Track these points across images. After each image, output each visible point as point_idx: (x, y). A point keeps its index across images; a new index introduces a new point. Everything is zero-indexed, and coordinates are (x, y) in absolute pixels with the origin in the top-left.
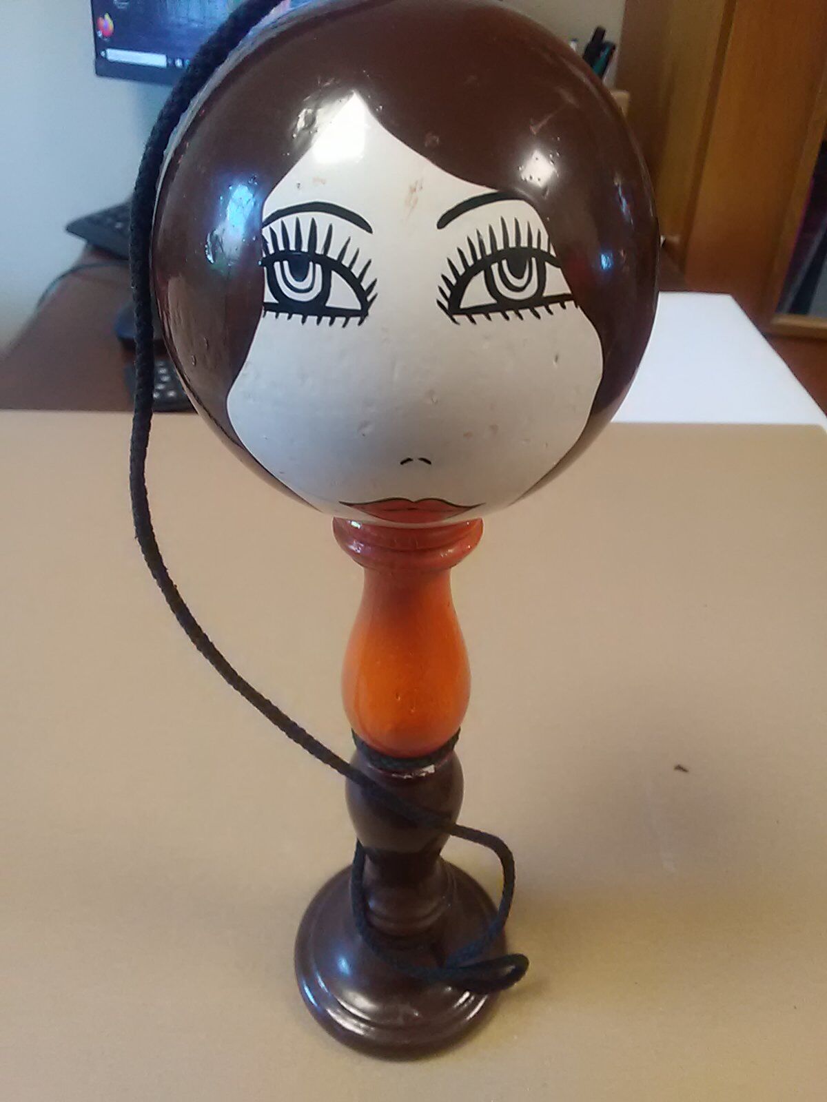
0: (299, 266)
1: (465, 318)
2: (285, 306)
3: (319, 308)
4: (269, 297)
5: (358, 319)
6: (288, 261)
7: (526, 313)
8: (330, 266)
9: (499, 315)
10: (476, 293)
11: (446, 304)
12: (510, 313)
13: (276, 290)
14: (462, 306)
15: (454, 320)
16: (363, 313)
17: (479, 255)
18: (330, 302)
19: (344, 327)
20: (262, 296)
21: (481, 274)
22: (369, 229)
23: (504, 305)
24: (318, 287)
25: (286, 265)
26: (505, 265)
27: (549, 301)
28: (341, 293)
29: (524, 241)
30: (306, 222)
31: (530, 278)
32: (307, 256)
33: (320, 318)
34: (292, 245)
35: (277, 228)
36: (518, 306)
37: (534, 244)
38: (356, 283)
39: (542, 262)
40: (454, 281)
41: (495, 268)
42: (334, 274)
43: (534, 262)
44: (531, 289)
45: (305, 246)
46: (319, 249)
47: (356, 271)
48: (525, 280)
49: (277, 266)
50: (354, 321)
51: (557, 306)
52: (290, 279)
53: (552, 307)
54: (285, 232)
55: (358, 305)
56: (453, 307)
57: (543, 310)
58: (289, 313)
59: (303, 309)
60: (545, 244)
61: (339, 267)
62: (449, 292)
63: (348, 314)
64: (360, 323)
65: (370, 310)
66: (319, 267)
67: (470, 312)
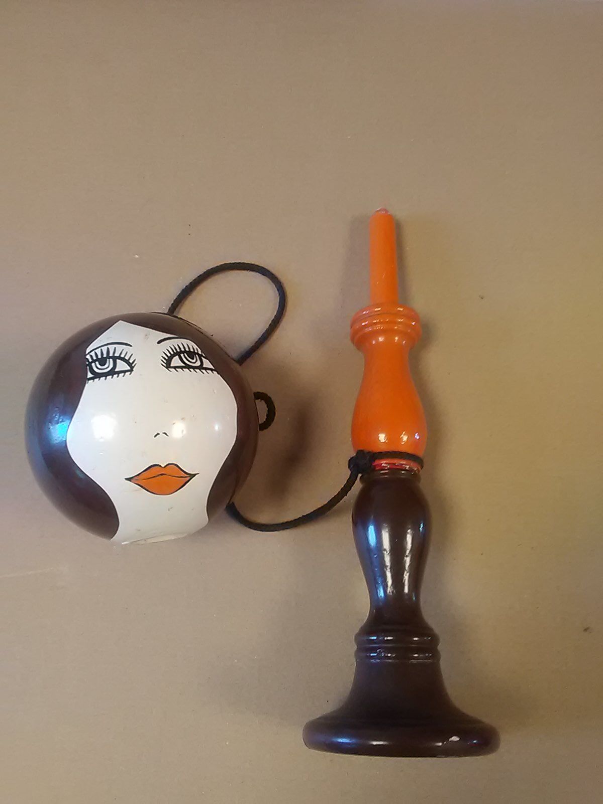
0: (102, 361)
1: (174, 370)
2: (97, 376)
3: (112, 372)
4: (90, 375)
5: (129, 373)
6: (98, 361)
7: (198, 371)
8: (115, 359)
9: (187, 370)
10: (176, 361)
11: (165, 365)
12: (192, 370)
13: (93, 372)
14: (172, 365)
15: (169, 370)
16: (131, 370)
17: (175, 351)
18: (116, 370)
19: (124, 376)
20: (87, 376)
21: (177, 357)
22: (131, 346)
23: (189, 367)
24: (111, 366)
25: (97, 363)
26: (186, 355)
27: (206, 369)
28: (121, 366)
29: (192, 350)
30: (105, 349)
31: (197, 361)
32: (106, 358)
33: (113, 376)
34: (100, 357)
35: (93, 354)
36: (194, 368)
37: (196, 351)
38: (127, 362)
39: (200, 356)
40: (167, 358)
41: (182, 355)
42: (118, 360)
43: (197, 355)
44: (198, 364)
45: (105, 356)
46: (111, 355)
47: (127, 358)
48: (194, 361)
49: (93, 364)
50: (128, 374)
51: (209, 372)
52: (99, 366)
53: (208, 371)
54: (96, 354)
55: (129, 368)
56: (168, 366)
57: (204, 371)
58: (100, 378)
59: (105, 375)
60: (200, 352)
61: (120, 358)
62: (165, 361)
63: (125, 372)
64: (130, 374)
65: (134, 369)
66: (111, 360)
67: (175, 368)
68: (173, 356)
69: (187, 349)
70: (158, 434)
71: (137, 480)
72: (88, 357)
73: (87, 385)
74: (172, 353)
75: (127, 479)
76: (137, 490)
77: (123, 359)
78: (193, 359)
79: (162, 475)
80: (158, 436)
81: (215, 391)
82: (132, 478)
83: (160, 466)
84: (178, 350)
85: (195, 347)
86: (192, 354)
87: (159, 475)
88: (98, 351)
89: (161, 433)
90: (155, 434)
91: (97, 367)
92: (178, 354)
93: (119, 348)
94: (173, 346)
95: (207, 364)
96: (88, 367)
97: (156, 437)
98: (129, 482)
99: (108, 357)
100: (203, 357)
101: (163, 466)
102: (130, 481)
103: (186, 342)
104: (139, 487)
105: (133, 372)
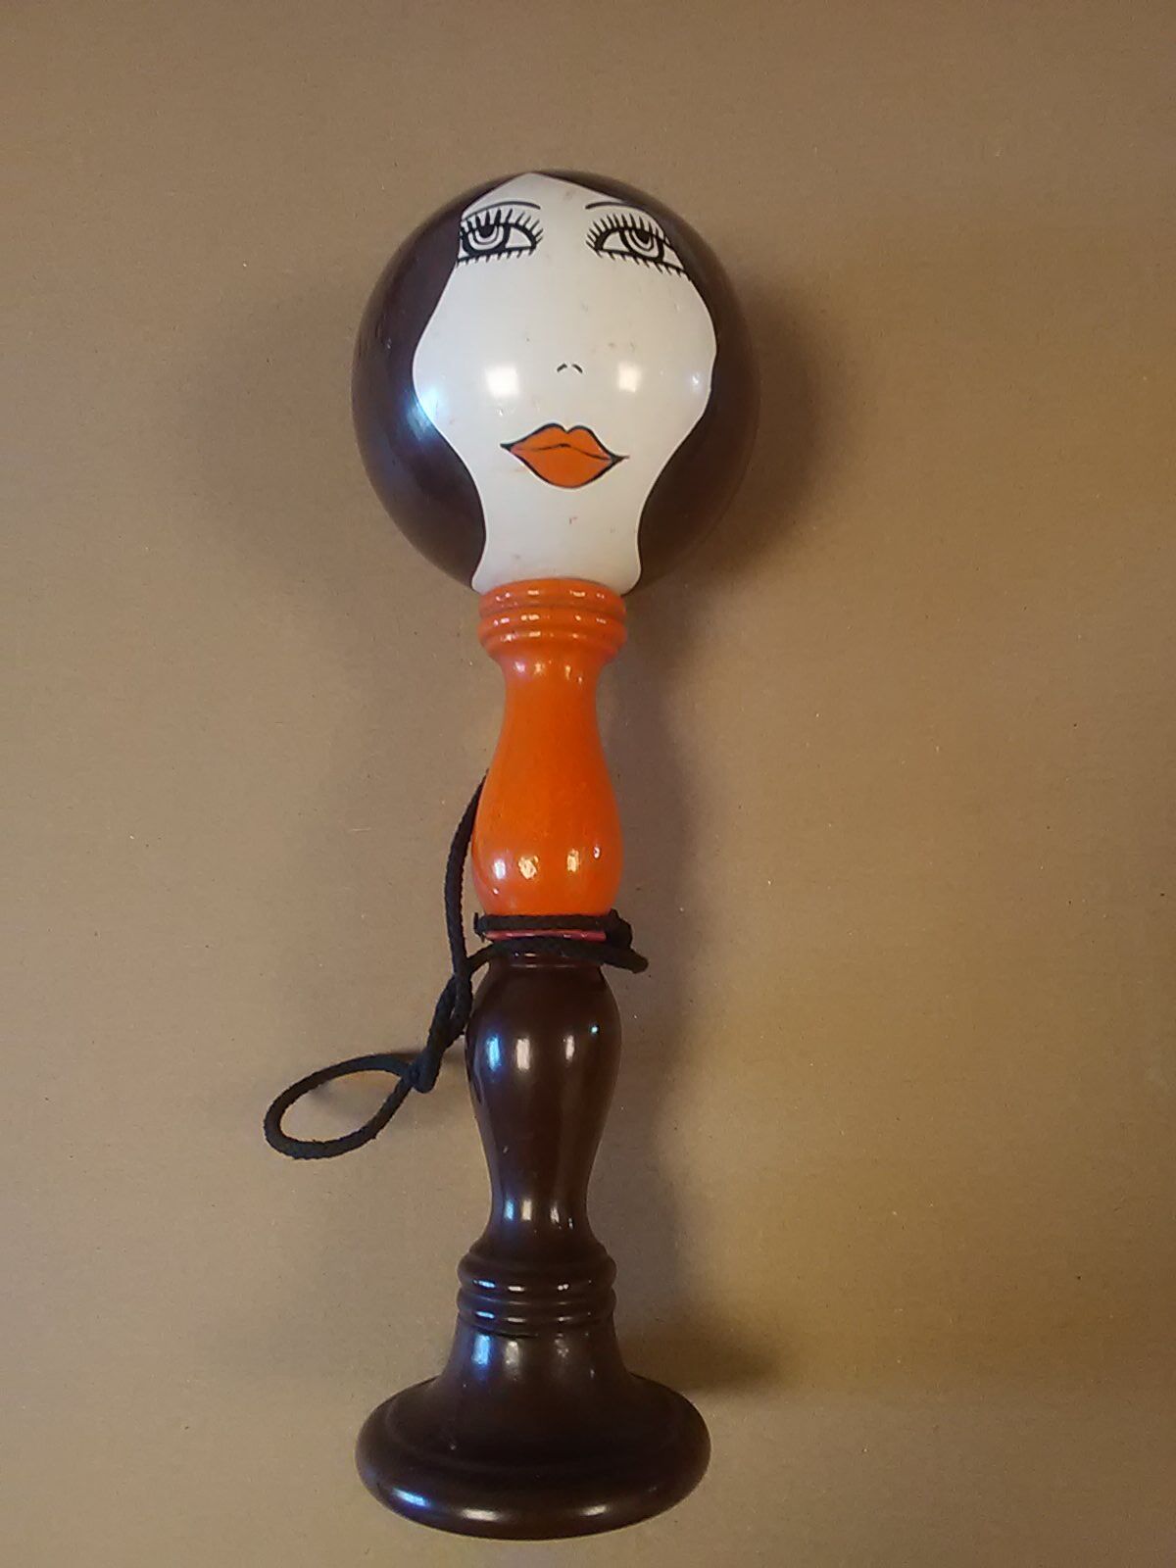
1: (607, 255)
2: (475, 254)
3: (500, 249)
4: (462, 253)
5: (529, 252)
6: (480, 231)
7: (652, 264)
8: (507, 227)
9: (633, 260)
10: (614, 241)
11: (593, 245)
12: (640, 261)
13: (467, 247)
14: (605, 246)
15: (599, 255)
16: (532, 248)
17: (615, 225)
18: (508, 245)
19: (518, 256)
20: (457, 254)
21: (618, 234)
22: (538, 208)
23: (635, 255)
24: (500, 238)
25: (477, 233)
26: (634, 234)
27: (667, 265)
28: (517, 238)
29: (647, 229)
30: (493, 213)
31: (652, 247)
32: (493, 227)
33: (500, 255)
34: (483, 223)
35: (473, 220)
36: (645, 259)
37: (654, 233)
38: (528, 233)
39: (661, 243)
40: (598, 233)
41: (627, 233)
42: (513, 231)
43: (655, 240)
44: (655, 253)
45: (492, 222)
46: (502, 220)
47: (529, 227)
48: (649, 246)
49: (470, 236)
50: (525, 253)
51: (674, 272)
52: (479, 238)
53: (670, 269)
54: (478, 220)
55: (528, 243)
56: (598, 246)
57: (663, 268)
58: (477, 258)
59: (488, 253)
60: (661, 235)
61: (516, 225)
62: (594, 238)
63: (520, 249)
64: (530, 254)
65: (538, 246)
66: (501, 229)
67: (610, 252)
68: (608, 232)
69: (638, 226)
70: (564, 366)
71: (521, 449)
72: (464, 224)
73: (455, 270)
74: (609, 226)
75: (503, 446)
76: (517, 470)
77: (523, 229)
78: (646, 242)
79: (563, 445)
80: (564, 370)
81: (678, 308)
82: (512, 445)
83: (562, 428)
84: (622, 224)
85: (655, 225)
86: (645, 236)
87: (557, 446)
88: (482, 217)
89: (569, 366)
90: (560, 365)
91: (477, 242)
92: (621, 230)
93: (517, 210)
94: (614, 216)
95: (670, 256)
96: (461, 241)
97: (561, 371)
98: (506, 452)
99: (497, 223)
100: (667, 245)
101: (567, 428)
102: (509, 450)
103: (637, 214)
104: (523, 464)
105: (535, 252)
